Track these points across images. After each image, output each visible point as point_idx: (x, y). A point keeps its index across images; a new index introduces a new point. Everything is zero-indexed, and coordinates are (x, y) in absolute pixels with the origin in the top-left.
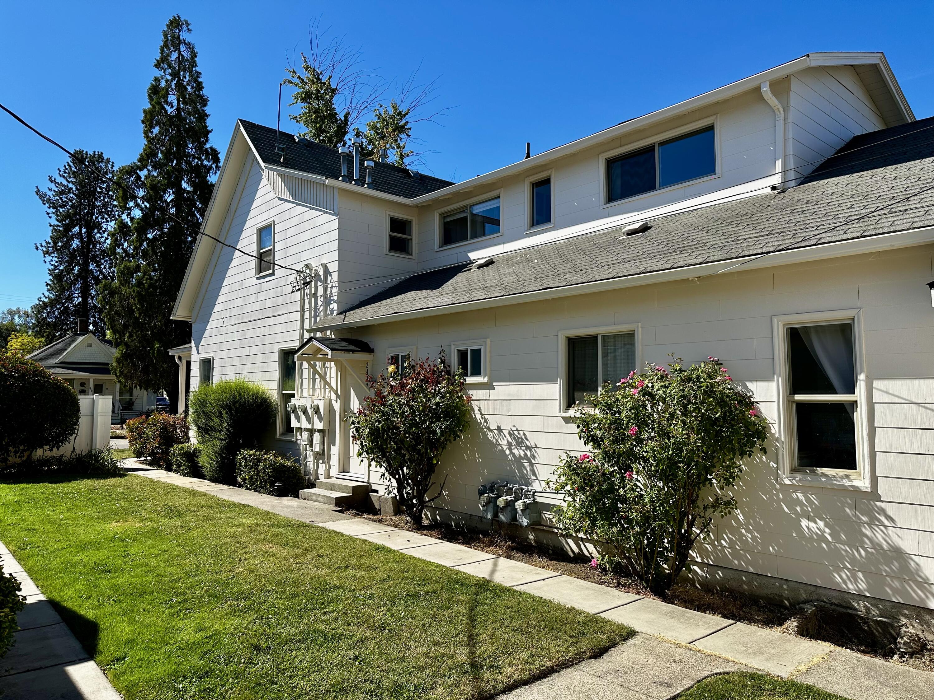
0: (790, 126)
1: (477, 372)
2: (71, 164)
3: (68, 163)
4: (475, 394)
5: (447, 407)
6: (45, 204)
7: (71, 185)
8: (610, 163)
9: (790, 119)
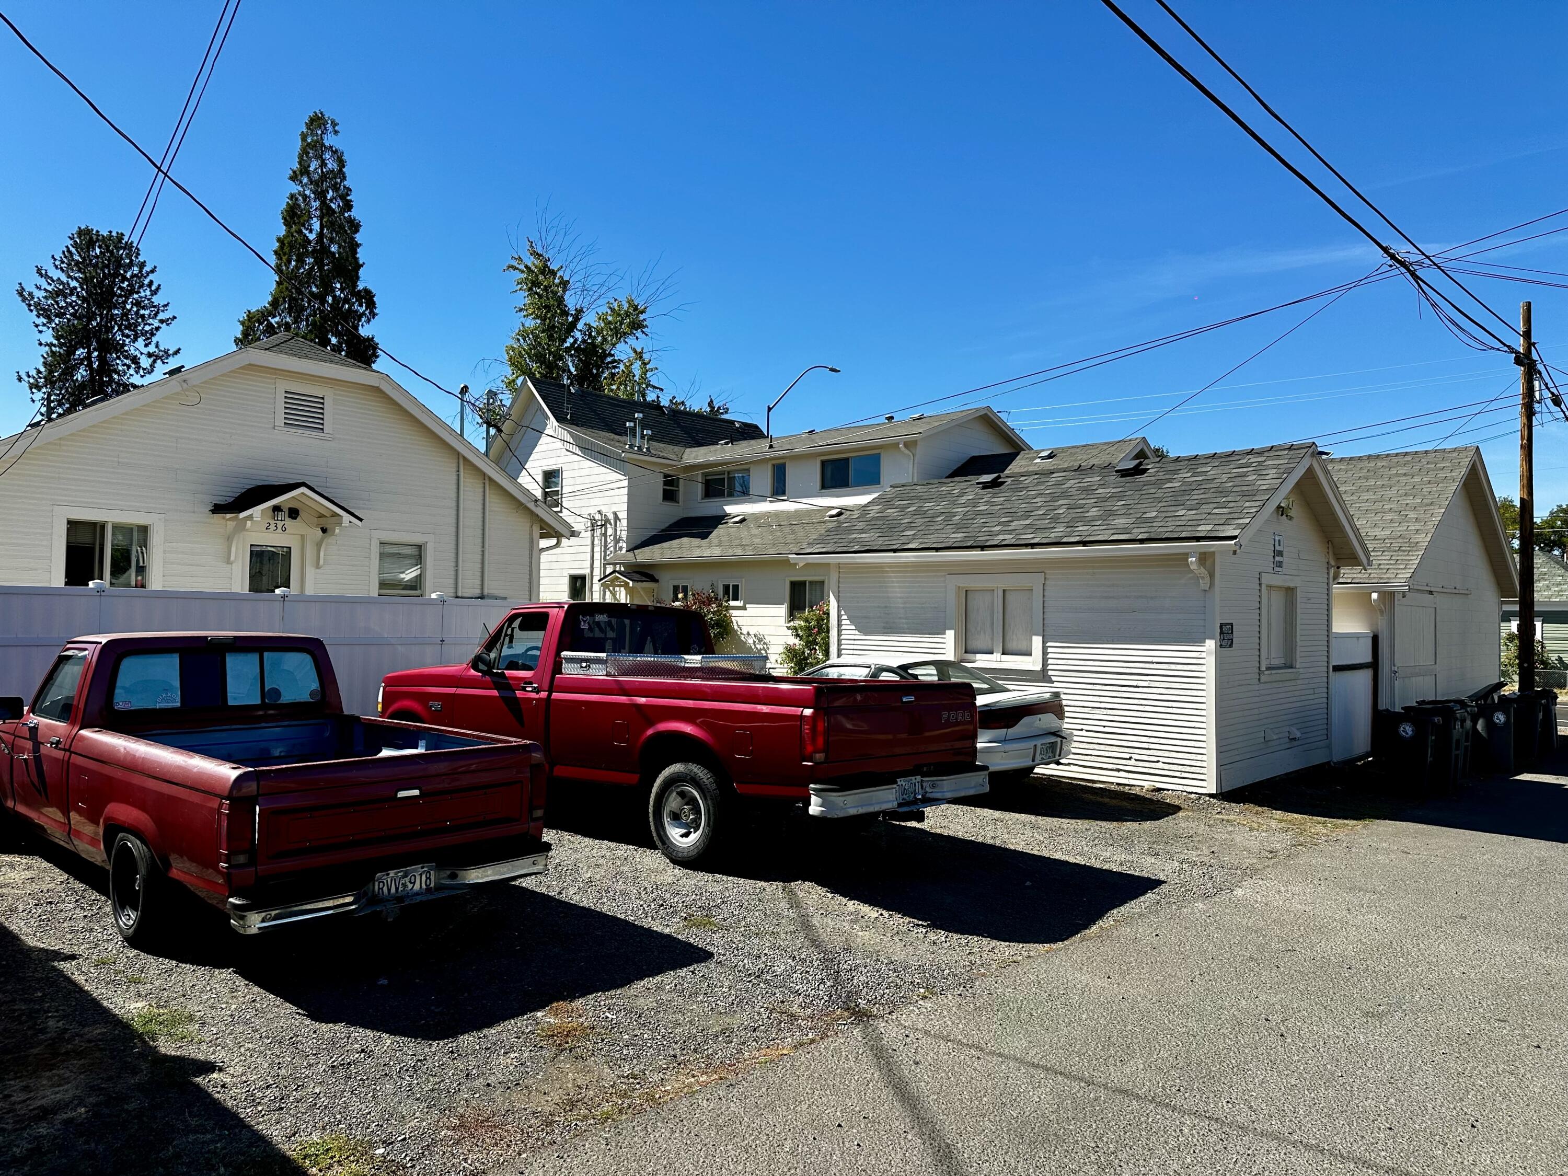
0: (916, 465)
1: (736, 598)
2: (73, 250)
3: (67, 247)
4: (734, 613)
5: (718, 620)
6: (31, 311)
7: (74, 284)
8: (823, 463)
9: (916, 462)
